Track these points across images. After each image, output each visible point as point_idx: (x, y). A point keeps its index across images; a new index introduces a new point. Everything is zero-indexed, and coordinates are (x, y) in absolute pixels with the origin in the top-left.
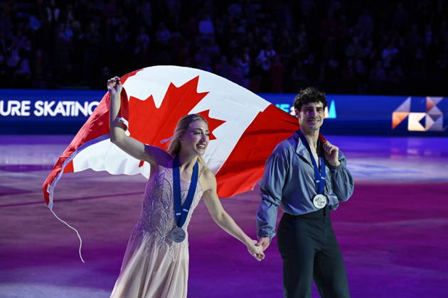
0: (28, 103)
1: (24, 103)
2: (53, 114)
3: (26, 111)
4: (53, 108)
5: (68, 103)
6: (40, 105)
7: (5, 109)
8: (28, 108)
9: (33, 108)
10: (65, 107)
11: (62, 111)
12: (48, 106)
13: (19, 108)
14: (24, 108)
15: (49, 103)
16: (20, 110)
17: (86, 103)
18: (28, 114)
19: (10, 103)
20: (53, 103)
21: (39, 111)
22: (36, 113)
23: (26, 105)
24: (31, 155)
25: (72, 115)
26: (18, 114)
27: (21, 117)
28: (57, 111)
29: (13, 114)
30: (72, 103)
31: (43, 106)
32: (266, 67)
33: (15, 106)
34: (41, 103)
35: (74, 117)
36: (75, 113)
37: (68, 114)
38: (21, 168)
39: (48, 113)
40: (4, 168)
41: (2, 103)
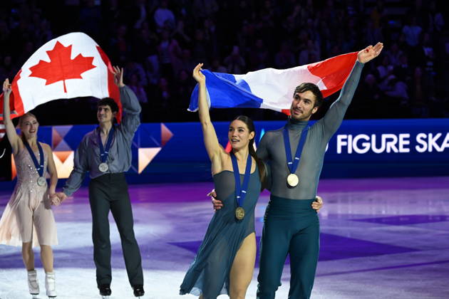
0: (407, 136)
1: (402, 136)
2: (440, 149)
3: (405, 146)
4: (440, 142)
6: (422, 138)
7: (378, 146)
8: (407, 143)
9: (413, 143)
12: (432, 141)
13: (395, 143)
14: (402, 143)
15: (433, 137)
16: (397, 145)
18: (407, 150)
19: (384, 137)
20: (439, 135)
21: (421, 146)
22: (418, 148)
23: (405, 139)
24: (413, 202)
26: (396, 150)
27: (400, 154)
28: (445, 145)
29: (388, 151)
31: (426, 140)
33: (391, 140)
34: (424, 136)
38: (401, 219)
39: (433, 148)
40: (379, 220)
41: (374, 137)
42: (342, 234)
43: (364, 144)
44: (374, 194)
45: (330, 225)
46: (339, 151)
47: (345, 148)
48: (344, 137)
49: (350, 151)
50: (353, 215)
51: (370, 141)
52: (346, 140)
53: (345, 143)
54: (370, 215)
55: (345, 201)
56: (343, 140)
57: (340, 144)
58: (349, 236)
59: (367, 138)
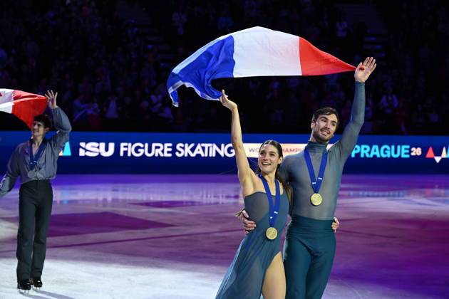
0: (170, 145)
1: (166, 145)
2: (193, 155)
3: (168, 152)
5: (206, 145)
6: (181, 147)
7: (150, 151)
8: (170, 150)
9: (174, 150)
10: (203, 148)
11: (201, 152)
12: (188, 149)
13: (161, 150)
14: (166, 150)
15: (189, 145)
16: (163, 151)
17: (223, 145)
18: (170, 155)
19: (154, 145)
20: (192, 145)
21: (180, 152)
22: (177, 154)
23: (168, 147)
25: (210, 155)
26: (162, 155)
27: (164, 157)
28: (196, 152)
29: (157, 155)
30: (210, 145)
31: (183, 148)
32: (388, 111)
33: (159, 147)
34: (182, 145)
35: (212, 157)
36: (213, 154)
37: (206, 155)
38: (164, 204)
39: (188, 154)
40: (148, 204)
41: (147, 145)
42: (121, 213)
43: (139, 150)
44: (146, 186)
45: (113, 207)
46: (122, 154)
47: (126, 153)
48: (126, 144)
49: (129, 155)
50: (129, 200)
51: (144, 148)
52: (127, 147)
53: (126, 149)
54: (142, 200)
55: (124, 191)
56: (125, 147)
57: (122, 149)
58: (126, 215)
59: (141, 145)
